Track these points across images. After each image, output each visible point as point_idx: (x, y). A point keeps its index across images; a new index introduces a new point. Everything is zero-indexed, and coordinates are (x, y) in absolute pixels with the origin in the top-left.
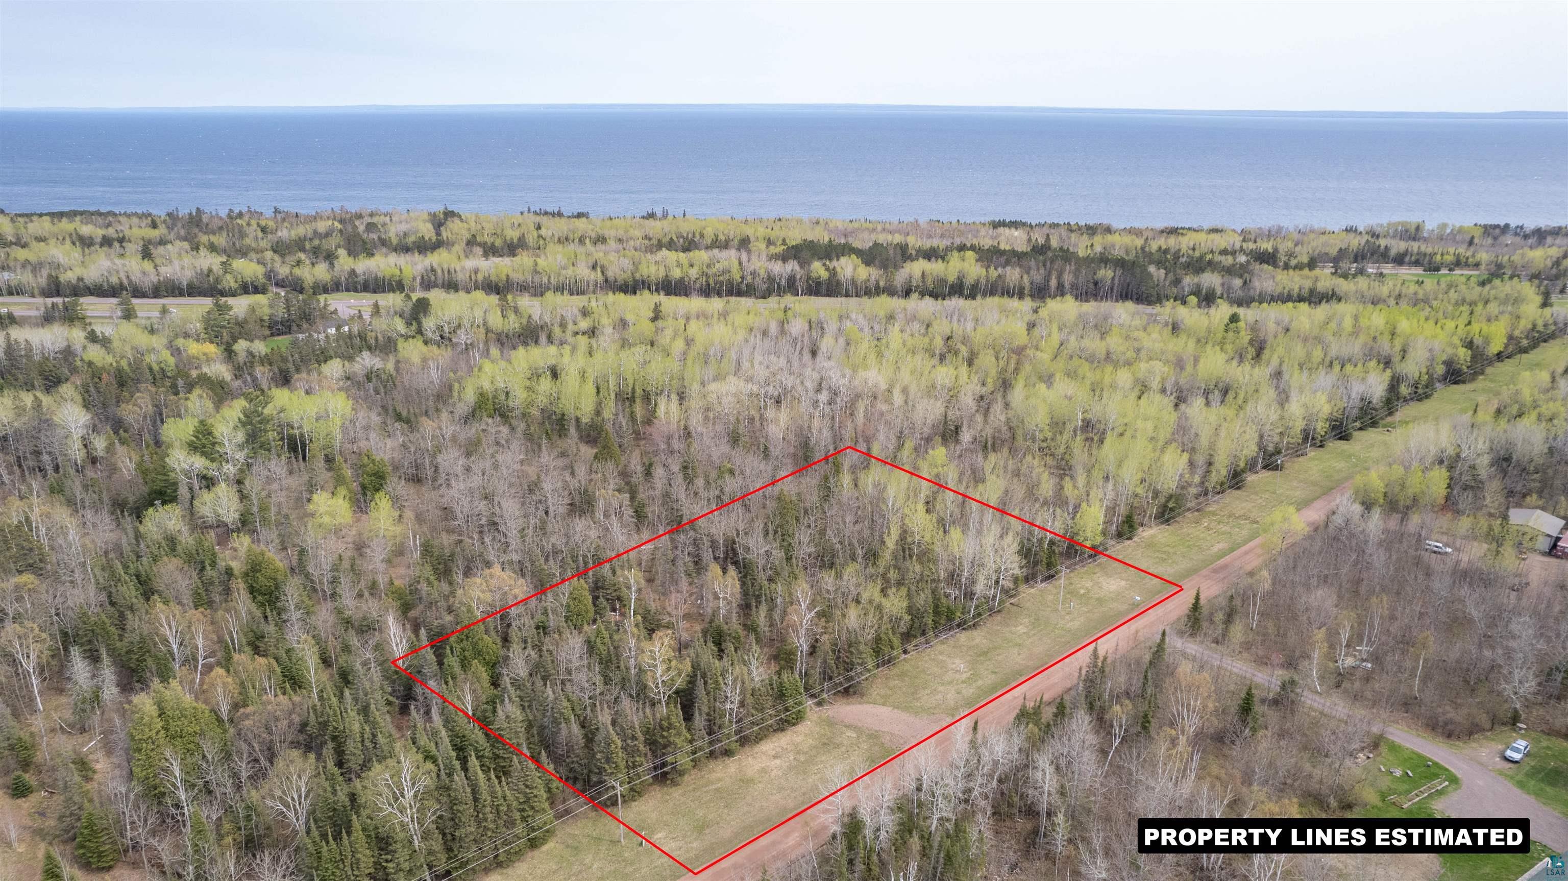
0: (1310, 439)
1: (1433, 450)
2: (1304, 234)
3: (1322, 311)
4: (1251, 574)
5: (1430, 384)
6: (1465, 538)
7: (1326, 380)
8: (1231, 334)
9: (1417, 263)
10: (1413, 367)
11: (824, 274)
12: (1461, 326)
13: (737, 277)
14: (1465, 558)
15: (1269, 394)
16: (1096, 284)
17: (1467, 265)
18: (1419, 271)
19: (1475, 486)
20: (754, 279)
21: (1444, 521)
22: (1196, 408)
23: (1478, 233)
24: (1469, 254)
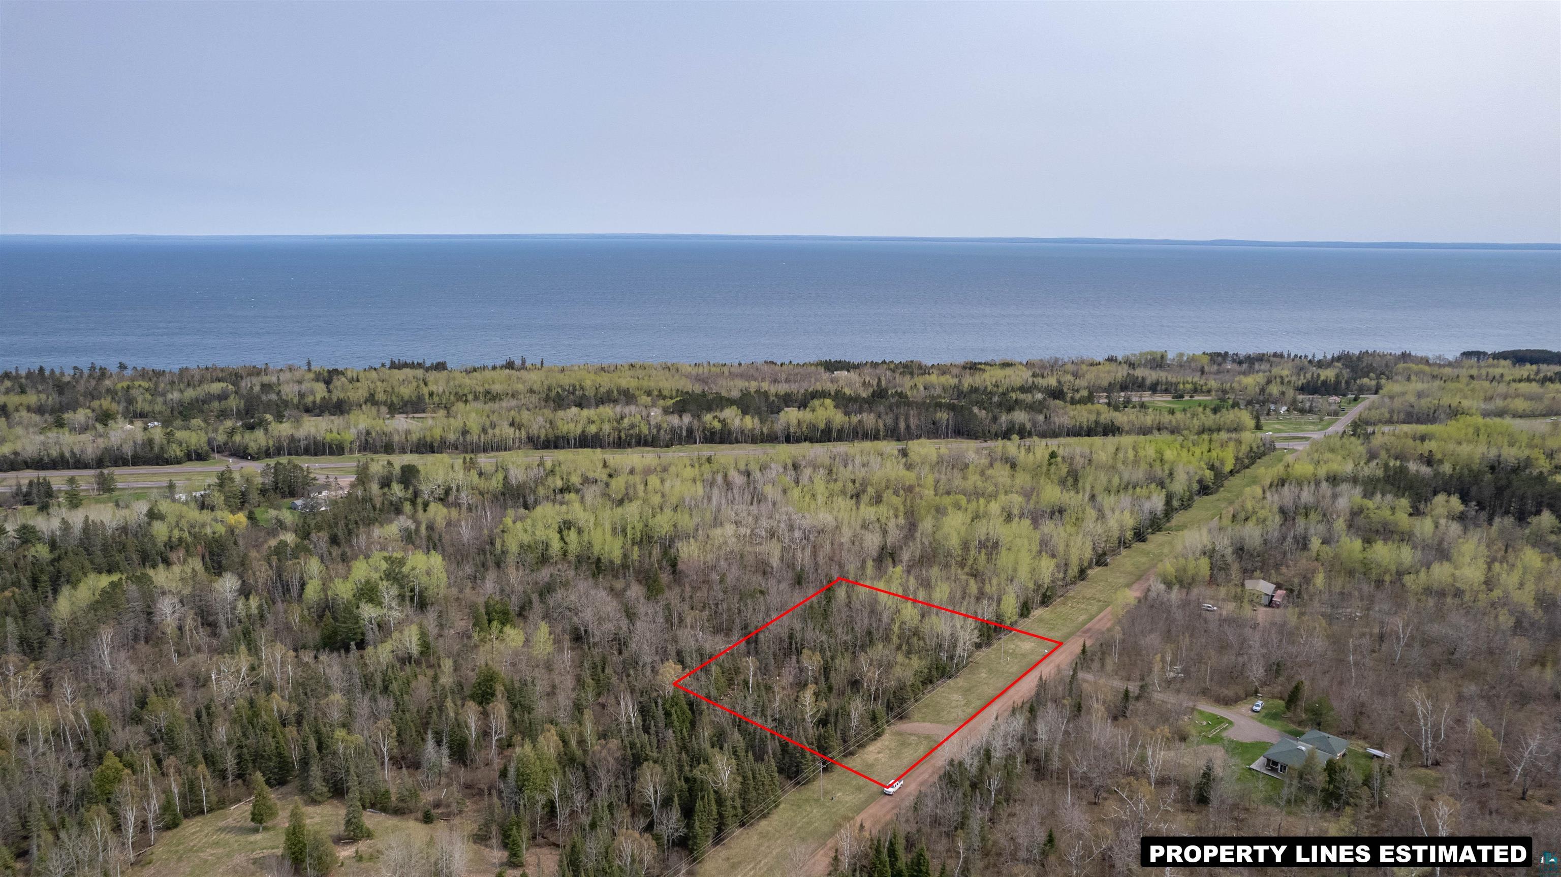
0: (1123, 543)
1: (1200, 547)
2: (1077, 364)
3: (1111, 442)
4: (1109, 630)
5: (1191, 498)
6: (1224, 600)
7: (1126, 499)
8: (1053, 467)
9: (1166, 391)
10: (1179, 486)
11: (717, 425)
12: (1205, 453)
13: (645, 430)
14: (1224, 613)
15: (1091, 513)
16: (934, 423)
17: (1202, 392)
18: (1168, 398)
19: (1226, 568)
20: (658, 431)
21: (1210, 592)
22: (1048, 527)
23: (1206, 360)
24: (1202, 382)
